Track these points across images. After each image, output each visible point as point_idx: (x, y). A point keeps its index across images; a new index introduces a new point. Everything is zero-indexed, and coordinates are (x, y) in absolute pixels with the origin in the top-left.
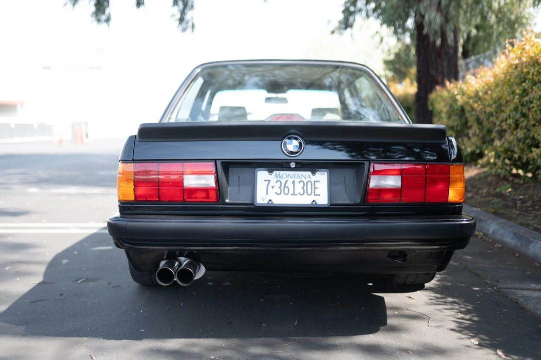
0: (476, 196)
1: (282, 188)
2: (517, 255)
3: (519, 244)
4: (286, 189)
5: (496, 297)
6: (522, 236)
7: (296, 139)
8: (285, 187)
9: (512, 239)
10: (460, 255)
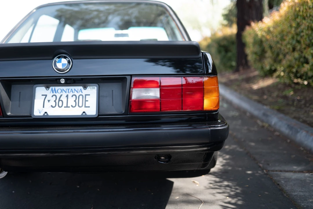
1: (57, 101)
4: (60, 102)
5: (263, 179)
7: (65, 58)
8: (59, 100)
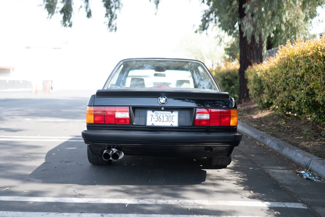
0: (266, 126)
1: (158, 118)
2: (278, 155)
3: (279, 149)
4: (160, 119)
6: (281, 145)
7: (164, 97)
8: (159, 118)
9: (276, 147)
10: (249, 154)
